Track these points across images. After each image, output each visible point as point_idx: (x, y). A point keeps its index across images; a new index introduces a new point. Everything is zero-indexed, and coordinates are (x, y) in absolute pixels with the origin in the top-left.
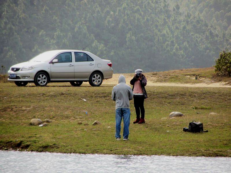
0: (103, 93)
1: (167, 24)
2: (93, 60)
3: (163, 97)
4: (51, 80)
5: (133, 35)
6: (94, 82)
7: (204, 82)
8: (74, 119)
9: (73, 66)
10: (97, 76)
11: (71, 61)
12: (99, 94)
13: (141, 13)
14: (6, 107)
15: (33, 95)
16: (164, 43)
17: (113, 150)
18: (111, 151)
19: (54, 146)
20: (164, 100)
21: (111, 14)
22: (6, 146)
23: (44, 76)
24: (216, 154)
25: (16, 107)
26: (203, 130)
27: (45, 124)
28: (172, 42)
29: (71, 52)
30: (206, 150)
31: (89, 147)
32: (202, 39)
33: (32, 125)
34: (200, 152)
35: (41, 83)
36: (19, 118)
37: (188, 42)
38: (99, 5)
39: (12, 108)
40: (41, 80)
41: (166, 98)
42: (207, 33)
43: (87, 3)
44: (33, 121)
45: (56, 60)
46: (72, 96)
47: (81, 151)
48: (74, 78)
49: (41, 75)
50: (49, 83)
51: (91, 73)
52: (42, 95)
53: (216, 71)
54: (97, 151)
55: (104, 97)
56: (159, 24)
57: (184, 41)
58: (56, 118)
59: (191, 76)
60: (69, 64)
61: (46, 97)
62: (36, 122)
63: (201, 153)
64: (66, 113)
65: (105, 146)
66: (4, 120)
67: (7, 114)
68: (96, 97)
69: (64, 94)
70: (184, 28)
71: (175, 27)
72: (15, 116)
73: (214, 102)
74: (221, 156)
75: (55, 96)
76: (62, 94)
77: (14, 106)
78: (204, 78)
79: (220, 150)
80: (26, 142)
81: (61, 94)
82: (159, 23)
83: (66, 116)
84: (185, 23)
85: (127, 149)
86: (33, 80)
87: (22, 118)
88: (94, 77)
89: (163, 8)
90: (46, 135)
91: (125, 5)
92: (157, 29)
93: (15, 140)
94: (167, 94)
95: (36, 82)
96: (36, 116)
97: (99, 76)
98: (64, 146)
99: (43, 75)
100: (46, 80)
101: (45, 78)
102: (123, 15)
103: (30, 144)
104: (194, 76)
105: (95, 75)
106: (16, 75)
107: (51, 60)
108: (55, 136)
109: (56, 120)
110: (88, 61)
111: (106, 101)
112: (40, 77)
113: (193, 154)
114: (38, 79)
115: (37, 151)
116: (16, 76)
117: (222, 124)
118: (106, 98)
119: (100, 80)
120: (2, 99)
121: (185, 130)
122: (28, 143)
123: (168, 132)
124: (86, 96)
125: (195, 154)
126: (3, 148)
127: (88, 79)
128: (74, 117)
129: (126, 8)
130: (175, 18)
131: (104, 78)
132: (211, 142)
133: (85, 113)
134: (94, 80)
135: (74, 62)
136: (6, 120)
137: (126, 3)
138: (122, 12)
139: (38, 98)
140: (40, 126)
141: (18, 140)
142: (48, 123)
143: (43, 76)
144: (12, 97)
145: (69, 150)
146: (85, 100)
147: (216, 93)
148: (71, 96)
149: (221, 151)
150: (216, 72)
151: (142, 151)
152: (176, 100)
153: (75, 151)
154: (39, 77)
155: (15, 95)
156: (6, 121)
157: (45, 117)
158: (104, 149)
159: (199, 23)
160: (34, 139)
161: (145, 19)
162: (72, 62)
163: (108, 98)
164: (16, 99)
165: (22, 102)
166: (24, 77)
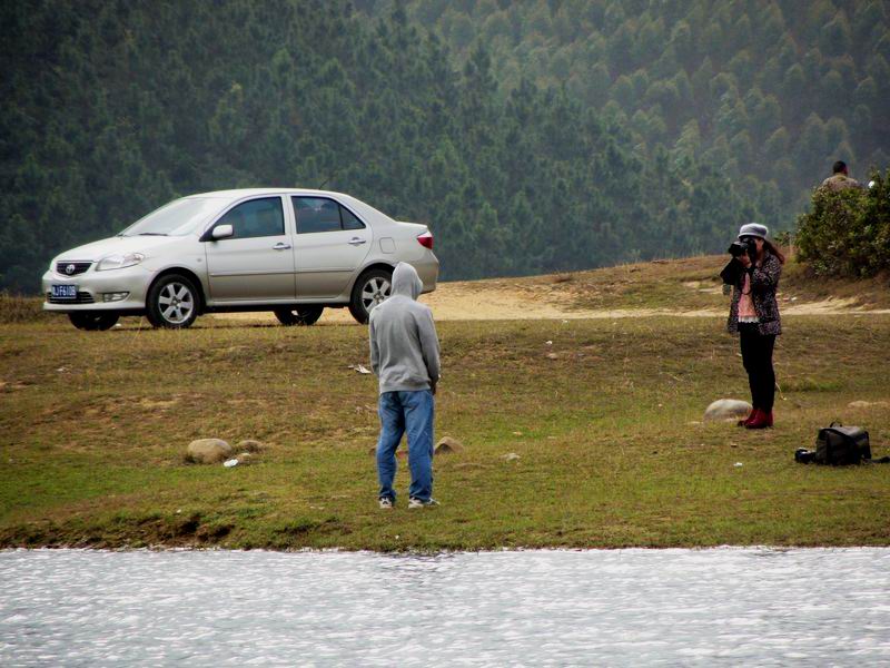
1: (448, 127)
2: (363, 226)
3: (656, 353)
4: (211, 302)
5: (320, 171)
6: (367, 309)
8: (345, 436)
9: (289, 247)
10: (379, 284)
13: (347, 85)
14: (79, 400)
15: (166, 357)
16: (440, 197)
17: (567, 532)
18: (560, 534)
19: (330, 526)
20: (659, 361)
21: (232, 91)
22: (139, 535)
23: (184, 290)
25: (117, 402)
26: (868, 456)
27: (246, 458)
28: (470, 193)
29: (280, 198)
31: (469, 525)
32: (578, 183)
33: (193, 462)
35: (174, 315)
36: (137, 439)
37: (530, 193)
38: (186, 58)
39: (105, 405)
40: (172, 304)
41: (666, 353)
42: (600, 155)
43: (137, 51)
44: (196, 446)
45: (226, 229)
46: (311, 356)
47: (443, 538)
48: (295, 293)
49: (170, 287)
50: (200, 314)
51: (357, 275)
52: (198, 355)
53: (800, 259)
54: (506, 537)
56: (415, 125)
57: (515, 190)
58: (277, 435)
59: (704, 283)
60: (271, 241)
61: (214, 361)
62: (209, 450)
64: (312, 417)
65: (527, 518)
66: (81, 450)
67: (87, 427)
69: (280, 351)
70: (512, 139)
71: (475, 139)
72: (121, 433)
73: (847, 364)
75: (249, 359)
76: (275, 351)
77: (110, 396)
80: (217, 518)
81: (270, 350)
82: (414, 121)
83: (315, 427)
84: (513, 122)
85: (617, 528)
86: (140, 304)
87: (150, 438)
88: (369, 289)
89: (429, 64)
90: (282, 490)
91: (284, 55)
92: (411, 146)
93: (170, 513)
94: (669, 341)
95: (152, 313)
96: (202, 430)
97: (386, 285)
98: (370, 525)
99: (178, 284)
100: (190, 305)
101: (185, 299)
102: (280, 94)
103: (231, 522)
104: (715, 284)
105: (373, 282)
106: (78, 287)
107: (208, 228)
108: (318, 494)
109: (279, 444)
110: (343, 227)
112: (167, 294)
113: (874, 535)
114: (162, 300)
115: (268, 545)
116: (79, 294)
120: (49, 375)
121: (802, 458)
122: (223, 521)
123: (739, 467)
126: (128, 540)
127: (346, 299)
128: (348, 431)
129: (289, 66)
130: (475, 102)
134: (368, 302)
135: (291, 235)
136: (89, 449)
137: (287, 46)
138: (275, 84)
139: (186, 368)
140: (228, 464)
141: (184, 511)
142: (254, 455)
143: (177, 290)
144: (86, 367)
145: (397, 537)
146: (364, 370)
147: (850, 334)
148: (307, 357)
151: (676, 534)
152: (703, 359)
153: (420, 539)
154: (163, 295)
155: (97, 360)
156: (92, 452)
157: (235, 431)
158: (531, 529)
159: (566, 118)
160: (242, 505)
161: (365, 109)
162: (283, 233)
163: (450, 360)
164: (104, 374)
165: (130, 384)
166: (107, 294)
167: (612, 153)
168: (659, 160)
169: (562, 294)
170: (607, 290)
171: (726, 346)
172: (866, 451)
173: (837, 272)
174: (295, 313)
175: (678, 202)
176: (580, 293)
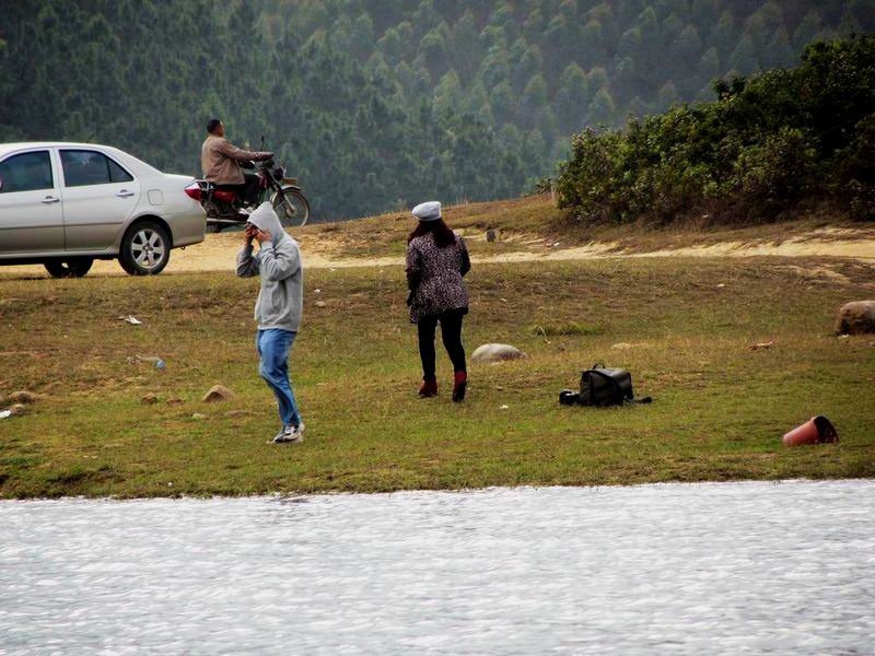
0: (197, 293)
1: (214, 80)
2: (130, 178)
5: (87, 125)
6: (136, 261)
7: (525, 249)
8: (117, 385)
9: (58, 201)
10: (148, 236)
11: (50, 185)
12: (183, 296)
13: (112, 40)
17: (338, 477)
18: (330, 478)
19: (103, 474)
24: (721, 470)
26: (631, 396)
27: (19, 409)
29: (47, 152)
30: (681, 460)
31: (240, 471)
32: (344, 134)
34: (663, 466)
40: (145, 250)
42: (365, 106)
46: (82, 308)
47: (215, 484)
48: (65, 245)
51: (126, 227)
53: (562, 205)
54: (278, 482)
55: (205, 307)
56: (181, 79)
58: (50, 386)
59: (468, 230)
60: (41, 194)
63: (664, 472)
64: (84, 367)
65: (298, 463)
68: (173, 308)
69: (51, 303)
71: (241, 91)
73: (609, 307)
74: (742, 476)
75: (20, 311)
76: (46, 303)
78: (518, 236)
79: (733, 457)
81: (40, 302)
82: (180, 75)
83: (87, 377)
84: (278, 74)
85: (386, 472)
88: (138, 241)
89: (194, 18)
90: (55, 440)
92: (177, 99)
97: (155, 236)
98: (143, 472)
99: (150, 230)
101: (157, 244)
102: (46, 50)
103: (4, 472)
104: (478, 231)
105: (142, 234)
108: (90, 443)
109: (52, 394)
110: (111, 180)
111: (215, 320)
113: (637, 474)
114: (135, 246)
115: (42, 494)
117: (696, 372)
118: (211, 311)
119: (161, 250)
121: (566, 400)
123: (505, 410)
124: (136, 306)
125: (647, 474)
127: (116, 251)
128: (120, 381)
129: (54, 21)
130: (240, 56)
131: (175, 243)
132: (682, 432)
133: (153, 364)
134: (137, 253)
135: (60, 189)
138: (41, 40)
142: (27, 406)
145: (170, 484)
146: (134, 321)
147: (611, 277)
148: (78, 308)
149: (737, 461)
150: (564, 209)
151: (444, 476)
153: (192, 485)
154: (135, 242)
157: (7, 383)
158: (302, 474)
159: (331, 70)
160: (16, 455)
161: (131, 63)
162: (52, 186)
163: (219, 310)
167: (376, 103)
168: (423, 110)
169: (329, 243)
170: (373, 239)
171: (492, 292)
172: (629, 392)
173: (599, 217)
174: (65, 265)
175: (442, 152)
176: (347, 242)
